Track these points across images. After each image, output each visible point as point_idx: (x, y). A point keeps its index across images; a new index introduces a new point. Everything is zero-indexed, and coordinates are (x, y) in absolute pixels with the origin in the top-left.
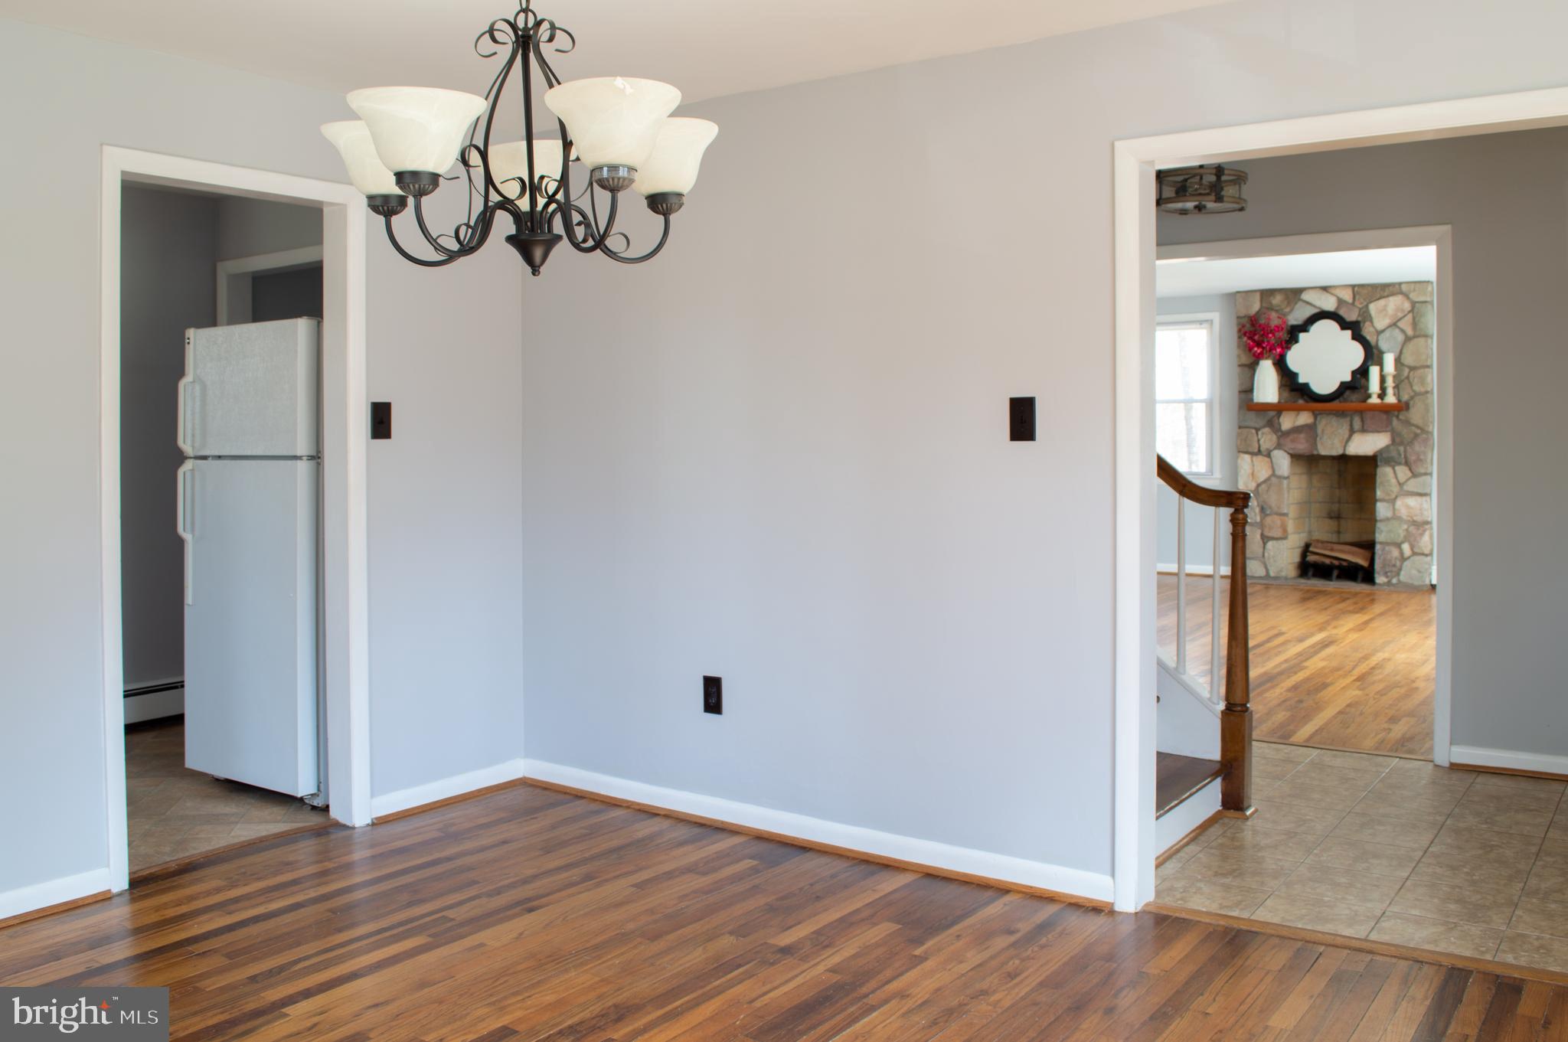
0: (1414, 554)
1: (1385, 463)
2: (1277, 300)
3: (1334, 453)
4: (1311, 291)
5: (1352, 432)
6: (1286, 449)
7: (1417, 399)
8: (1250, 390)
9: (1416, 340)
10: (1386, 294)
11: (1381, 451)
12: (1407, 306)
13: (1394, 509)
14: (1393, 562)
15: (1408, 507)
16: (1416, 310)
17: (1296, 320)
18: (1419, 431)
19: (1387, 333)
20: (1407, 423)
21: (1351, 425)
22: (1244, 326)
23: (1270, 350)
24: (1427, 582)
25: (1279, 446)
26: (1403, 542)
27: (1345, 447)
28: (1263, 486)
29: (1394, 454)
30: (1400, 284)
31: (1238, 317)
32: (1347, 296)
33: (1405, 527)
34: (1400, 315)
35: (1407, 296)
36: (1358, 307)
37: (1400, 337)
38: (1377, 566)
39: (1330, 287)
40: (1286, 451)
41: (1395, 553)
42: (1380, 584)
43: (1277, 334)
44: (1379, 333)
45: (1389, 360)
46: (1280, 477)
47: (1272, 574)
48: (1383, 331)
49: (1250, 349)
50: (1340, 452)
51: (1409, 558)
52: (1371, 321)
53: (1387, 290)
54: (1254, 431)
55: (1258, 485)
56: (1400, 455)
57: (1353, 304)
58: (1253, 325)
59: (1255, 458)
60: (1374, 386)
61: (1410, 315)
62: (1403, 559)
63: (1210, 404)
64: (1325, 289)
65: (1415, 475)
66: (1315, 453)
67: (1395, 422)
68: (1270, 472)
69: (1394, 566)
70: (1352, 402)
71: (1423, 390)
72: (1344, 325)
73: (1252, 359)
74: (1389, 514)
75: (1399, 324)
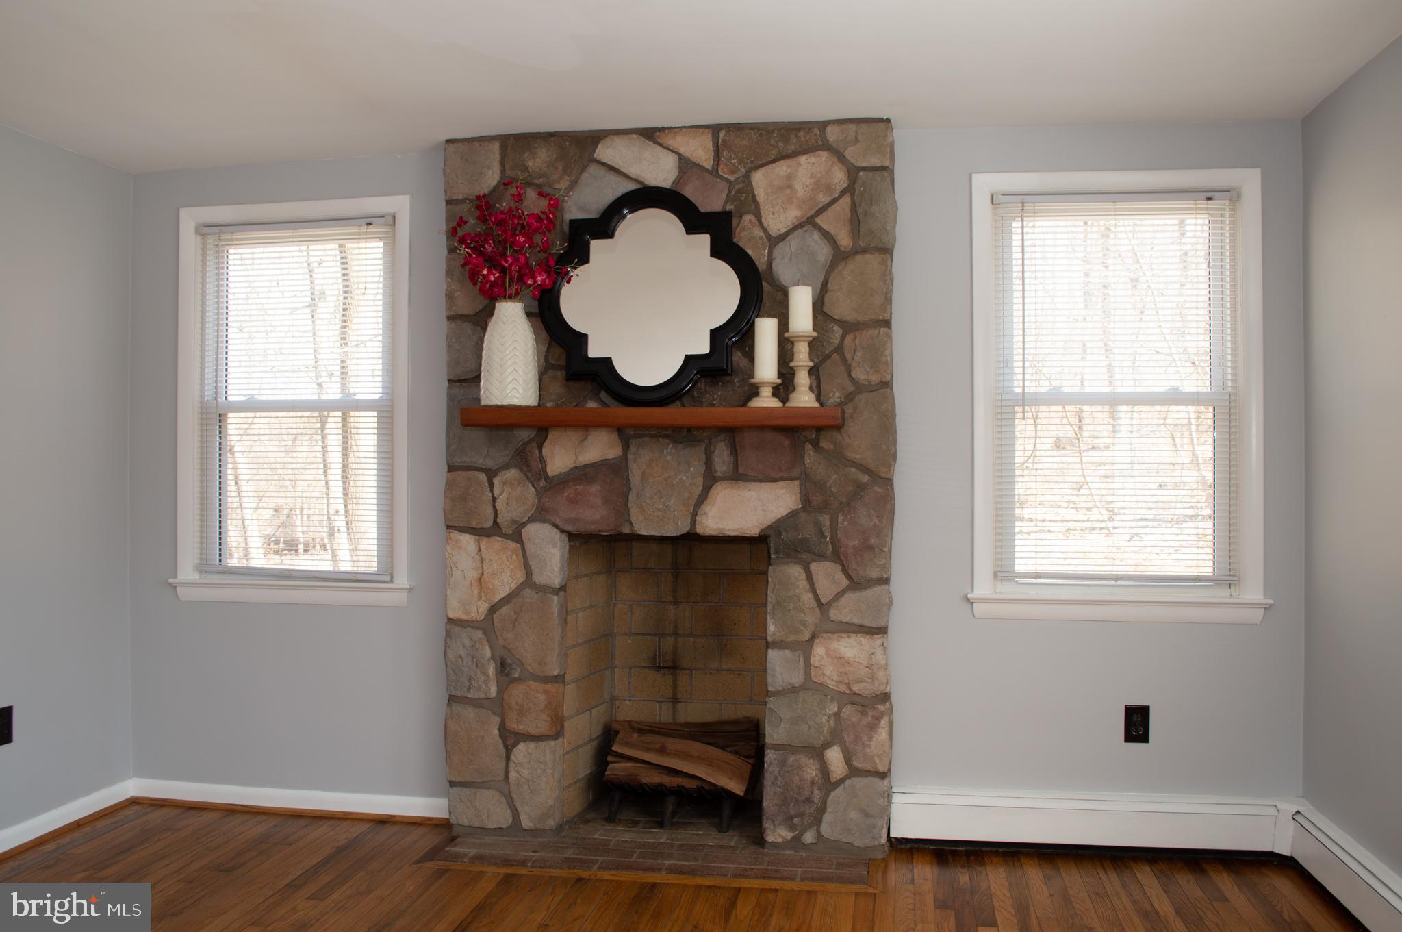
0: (854, 772)
1: (788, 556)
2: (539, 160)
3: (670, 531)
4: (618, 142)
5: (711, 479)
6: (558, 521)
7: (861, 399)
8: (473, 379)
9: (858, 257)
10: (791, 148)
11: (777, 527)
12: (839, 177)
13: (808, 665)
14: (807, 793)
15: (840, 659)
16: (859, 188)
17: (582, 209)
18: (865, 478)
19: (793, 243)
20: (839, 458)
21: (709, 464)
22: (462, 222)
23: (521, 279)
24: (884, 840)
25: (541, 514)
26: (828, 745)
27: (694, 515)
28: (505, 610)
29: (809, 533)
30: (823, 125)
31: (448, 202)
32: (700, 150)
33: (834, 708)
34: (823, 199)
35: (841, 157)
36: (727, 180)
37: (823, 252)
38: (770, 802)
39: (663, 130)
40: (556, 526)
41: (811, 771)
42: (775, 845)
43: (538, 239)
44: (775, 241)
45: (801, 302)
46: (543, 589)
47: (526, 823)
48: (783, 237)
49: (473, 276)
50: (683, 528)
51: (842, 781)
52: (758, 216)
53: (793, 139)
54: (483, 477)
55: (493, 609)
56: (822, 535)
57: (714, 172)
58: (482, 219)
59: (484, 542)
60: (766, 367)
61: (846, 200)
62: (828, 784)
63: (385, 411)
64: (650, 135)
65: (856, 584)
66: (626, 530)
67: (810, 455)
68: (520, 577)
69: (809, 800)
70: (712, 405)
71: (874, 378)
72: (694, 221)
73: (480, 303)
74: (797, 679)
75: (818, 220)
